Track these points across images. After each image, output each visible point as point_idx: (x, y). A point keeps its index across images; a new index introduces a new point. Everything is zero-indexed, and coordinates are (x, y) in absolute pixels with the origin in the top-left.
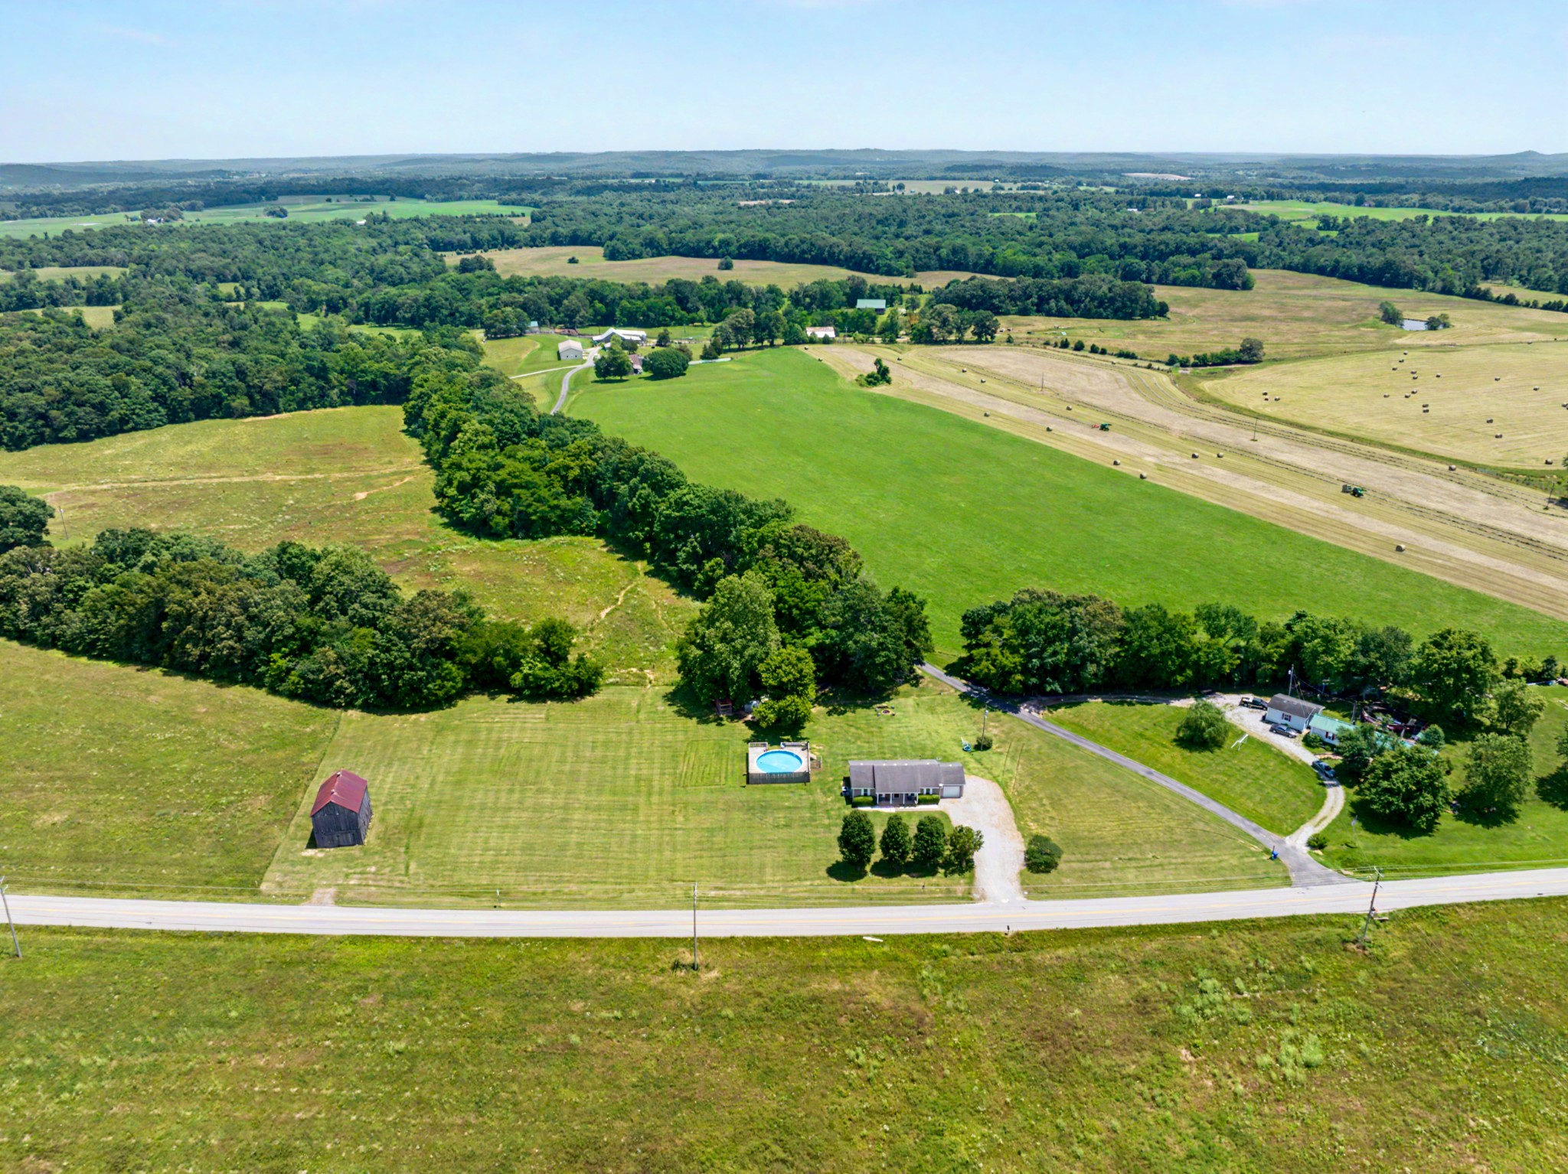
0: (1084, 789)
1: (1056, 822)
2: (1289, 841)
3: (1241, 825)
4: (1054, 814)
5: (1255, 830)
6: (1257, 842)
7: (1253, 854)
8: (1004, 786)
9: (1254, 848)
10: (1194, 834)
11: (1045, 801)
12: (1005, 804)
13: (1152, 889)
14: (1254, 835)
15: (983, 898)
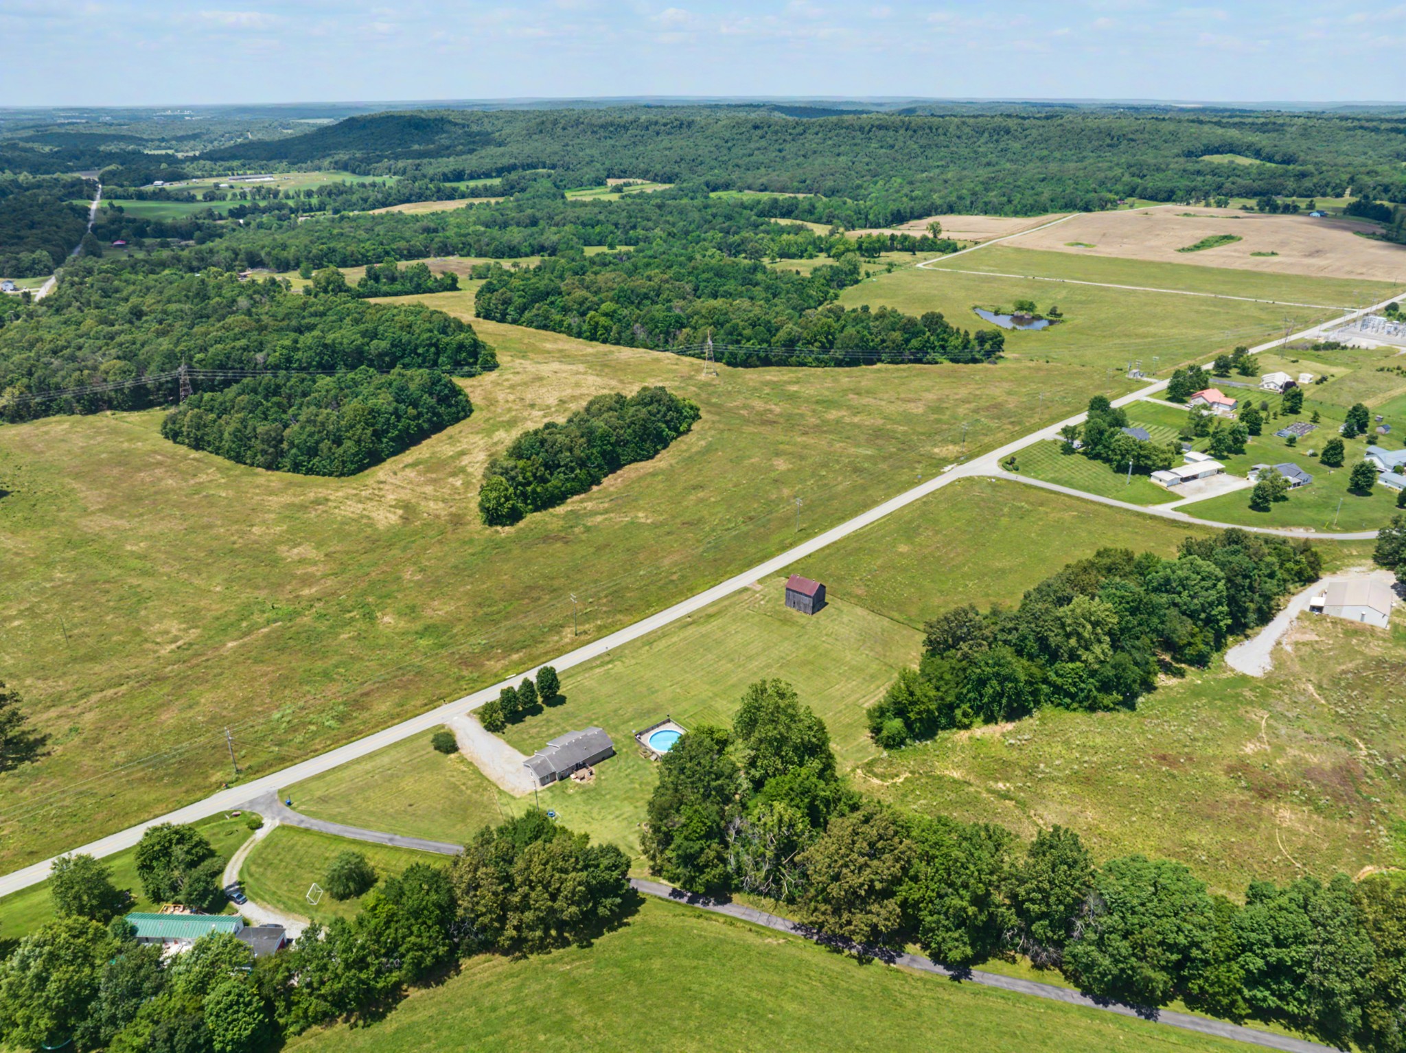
0: (440, 807)
1: (449, 774)
2: (277, 823)
3: (313, 821)
4: (453, 779)
5: (302, 821)
6: (302, 812)
7: (303, 803)
8: (501, 792)
9: (303, 807)
10: (349, 802)
11: (464, 788)
12: (493, 778)
13: (371, 756)
14: (303, 817)
15: (469, 715)
